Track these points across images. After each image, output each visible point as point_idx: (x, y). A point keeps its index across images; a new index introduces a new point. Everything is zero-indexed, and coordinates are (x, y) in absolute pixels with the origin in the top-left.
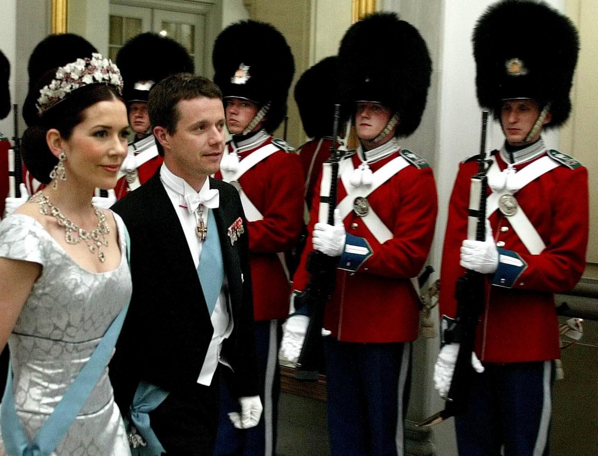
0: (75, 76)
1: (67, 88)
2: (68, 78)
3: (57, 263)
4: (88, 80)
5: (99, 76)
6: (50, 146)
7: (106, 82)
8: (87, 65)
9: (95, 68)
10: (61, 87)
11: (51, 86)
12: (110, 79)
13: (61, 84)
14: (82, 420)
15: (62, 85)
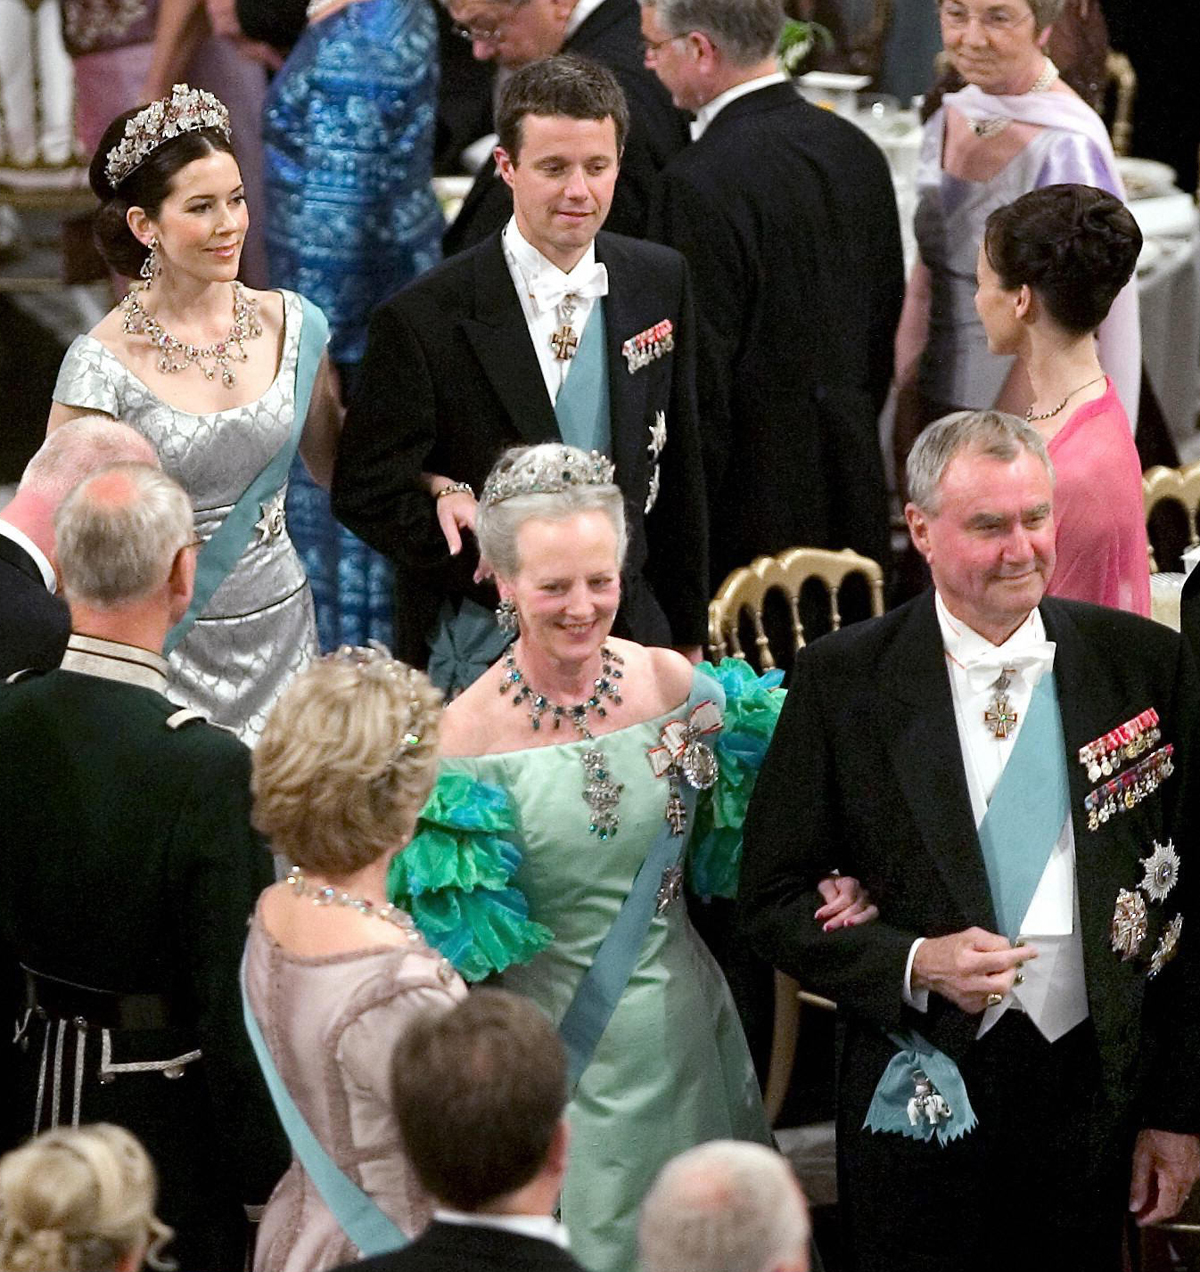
0: (151, 130)
1: (142, 149)
2: (142, 134)
3: (137, 405)
4: (170, 133)
5: (185, 123)
6: (134, 232)
7: (199, 127)
8: (166, 108)
9: (179, 111)
10: (134, 149)
11: (120, 148)
12: (203, 122)
13: (133, 143)
14: (212, 626)
15: (136, 146)
